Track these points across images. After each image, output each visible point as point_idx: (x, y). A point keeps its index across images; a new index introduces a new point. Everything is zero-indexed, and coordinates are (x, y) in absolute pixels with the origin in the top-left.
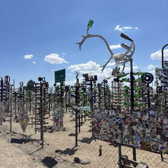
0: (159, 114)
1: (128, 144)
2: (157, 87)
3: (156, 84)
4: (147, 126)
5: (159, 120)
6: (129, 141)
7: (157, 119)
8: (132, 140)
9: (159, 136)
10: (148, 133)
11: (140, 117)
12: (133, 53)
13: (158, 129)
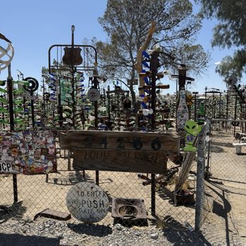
0: (44, 134)
1: (7, 171)
2: (44, 94)
3: (42, 89)
4: (30, 147)
5: (44, 139)
6: (8, 167)
7: (41, 139)
8: (13, 166)
9: (43, 157)
10: (32, 155)
11: (22, 138)
12: (11, 58)
13: (42, 149)
